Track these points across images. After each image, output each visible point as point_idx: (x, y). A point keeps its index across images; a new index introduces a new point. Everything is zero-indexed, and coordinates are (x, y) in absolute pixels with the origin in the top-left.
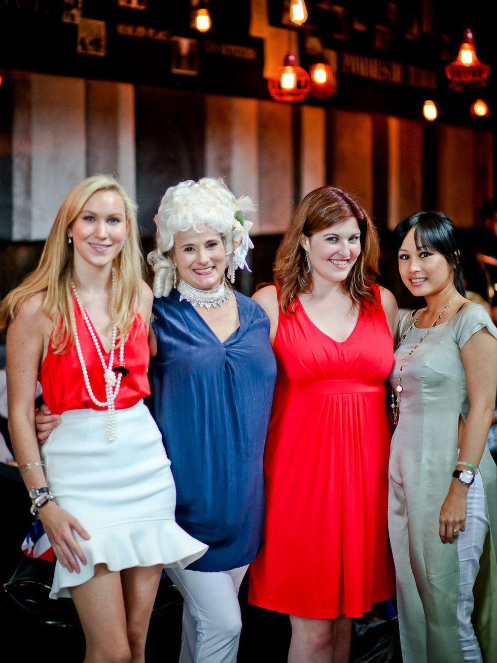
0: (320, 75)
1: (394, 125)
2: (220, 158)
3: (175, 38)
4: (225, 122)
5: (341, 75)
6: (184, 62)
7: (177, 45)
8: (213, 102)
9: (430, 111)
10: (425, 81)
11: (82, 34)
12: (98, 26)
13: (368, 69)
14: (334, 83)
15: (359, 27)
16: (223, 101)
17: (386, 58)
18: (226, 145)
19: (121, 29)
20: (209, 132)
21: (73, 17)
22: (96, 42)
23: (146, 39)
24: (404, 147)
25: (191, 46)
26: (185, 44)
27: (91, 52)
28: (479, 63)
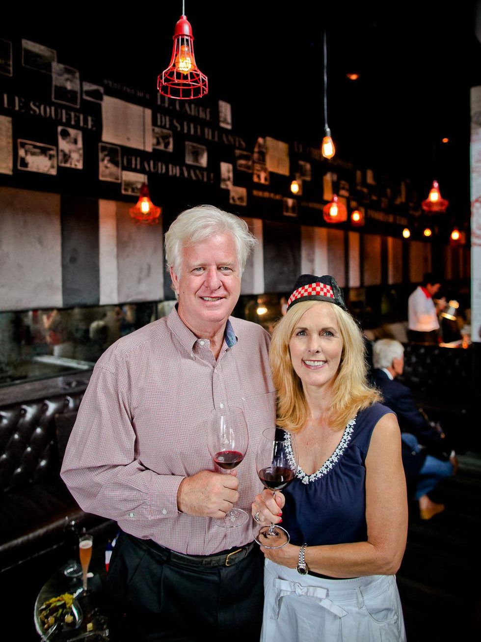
0: (356, 217)
1: (390, 240)
2: (308, 255)
3: (285, 199)
4: (311, 238)
5: (366, 218)
6: (290, 210)
7: (286, 202)
8: (304, 229)
9: (406, 234)
10: (403, 221)
11: (232, 194)
12: (242, 191)
13: (379, 216)
14: (363, 222)
15: (374, 198)
16: (310, 228)
17: (387, 211)
18: (312, 248)
19: (255, 193)
20: (303, 242)
21: (227, 185)
22: (241, 199)
23: (269, 199)
24: (394, 248)
25: (293, 204)
26: (290, 202)
27: (238, 203)
28: (442, 200)
